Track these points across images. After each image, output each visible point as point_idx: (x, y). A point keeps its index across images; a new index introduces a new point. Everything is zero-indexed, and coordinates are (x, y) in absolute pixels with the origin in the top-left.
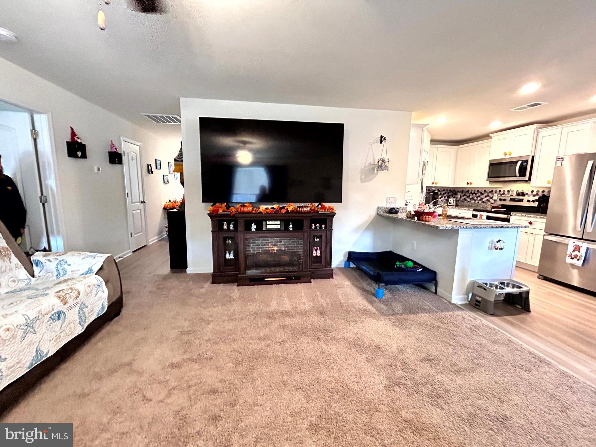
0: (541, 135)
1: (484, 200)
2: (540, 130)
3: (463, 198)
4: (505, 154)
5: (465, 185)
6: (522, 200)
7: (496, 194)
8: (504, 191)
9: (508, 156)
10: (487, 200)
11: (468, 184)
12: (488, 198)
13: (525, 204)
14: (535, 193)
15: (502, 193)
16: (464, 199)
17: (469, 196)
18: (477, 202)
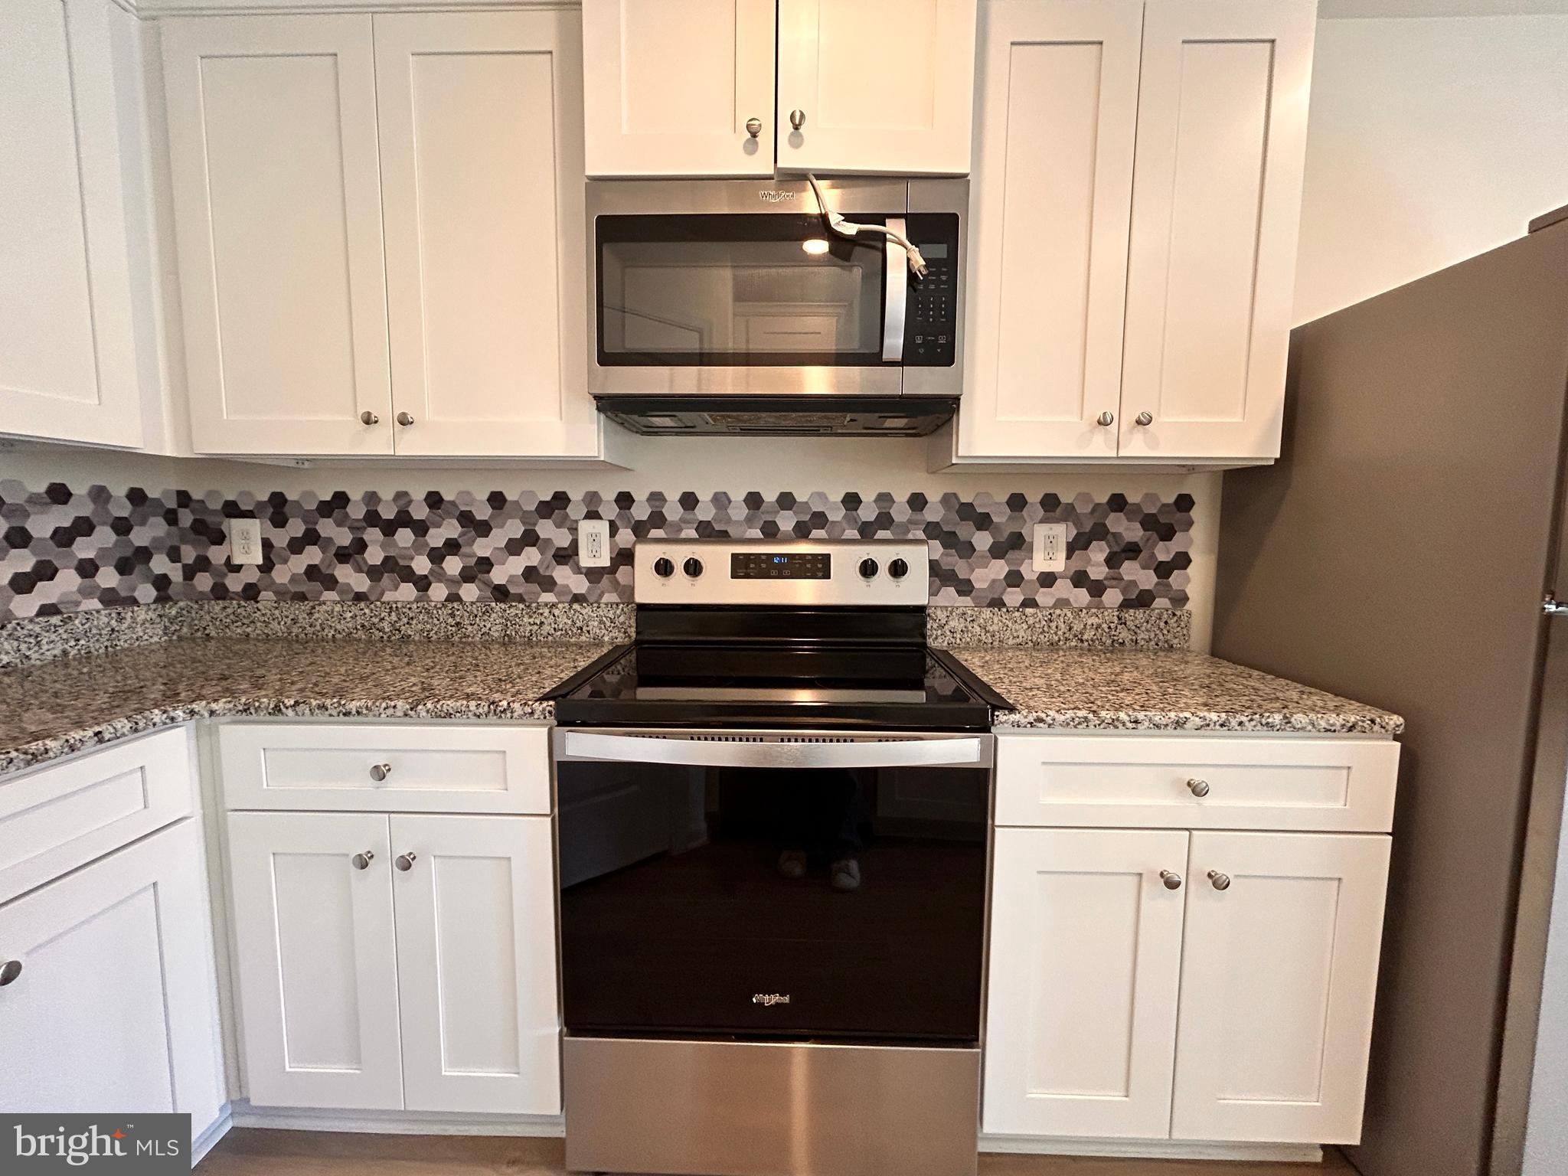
1: (498, 576)
7: (602, 528)
8: (656, 498)
10: (530, 573)
11: (370, 426)
12: (532, 556)
14: (868, 512)
18: (438, 592)
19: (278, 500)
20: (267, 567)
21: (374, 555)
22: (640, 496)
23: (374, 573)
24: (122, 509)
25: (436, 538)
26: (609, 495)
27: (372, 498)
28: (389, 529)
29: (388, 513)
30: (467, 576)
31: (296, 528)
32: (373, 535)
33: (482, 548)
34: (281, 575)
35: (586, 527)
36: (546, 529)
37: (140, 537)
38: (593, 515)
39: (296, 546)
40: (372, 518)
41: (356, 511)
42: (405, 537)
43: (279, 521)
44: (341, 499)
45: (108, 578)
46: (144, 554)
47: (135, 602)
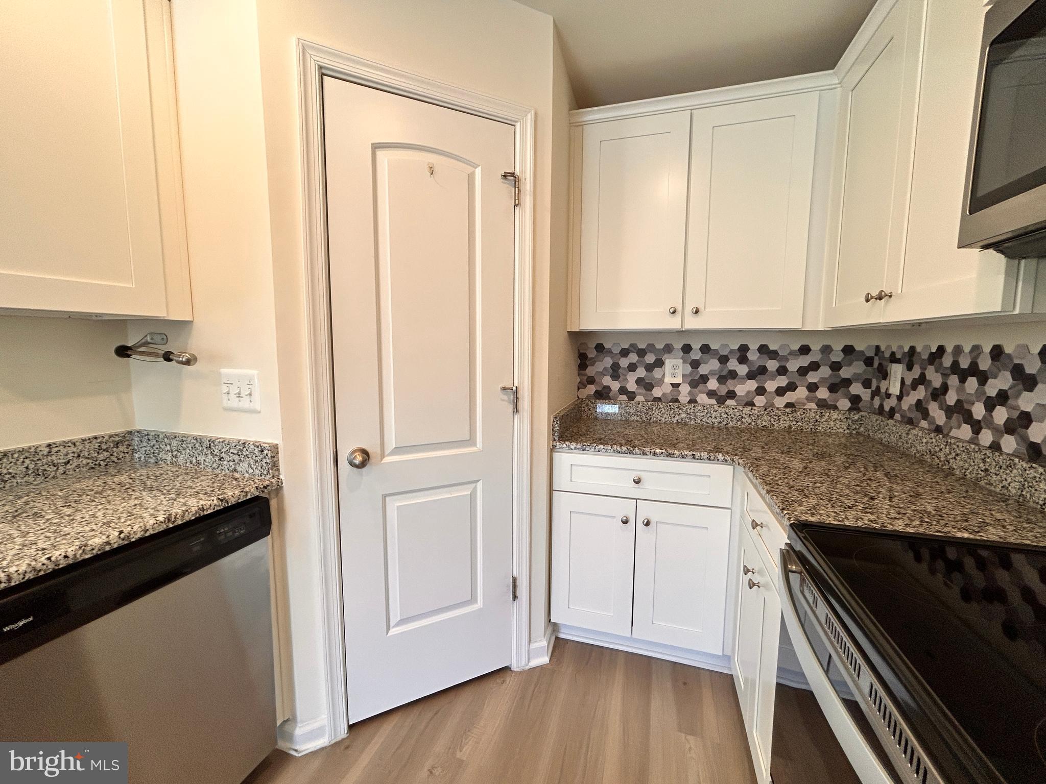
19: (912, 352)
20: (900, 398)
21: (951, 398)
23: (949, 411)
24: (837, 356)
25: (992, 388)
27: (958, 350)
28: (963, 376)
29: (964, 364)
30: (1009, 428)
31: (916, 372)
32: (954, 380)
33: (1026, 402)
34: (905, 404)
37: (845, 373)
39: (915, 385)
40: (955, 365)
41: (947, 361)
42: (972, 383)
43: (910, 368)
44: (941, 351)
45: (823, 393)
46: (847, 382)
47: (835, 408)
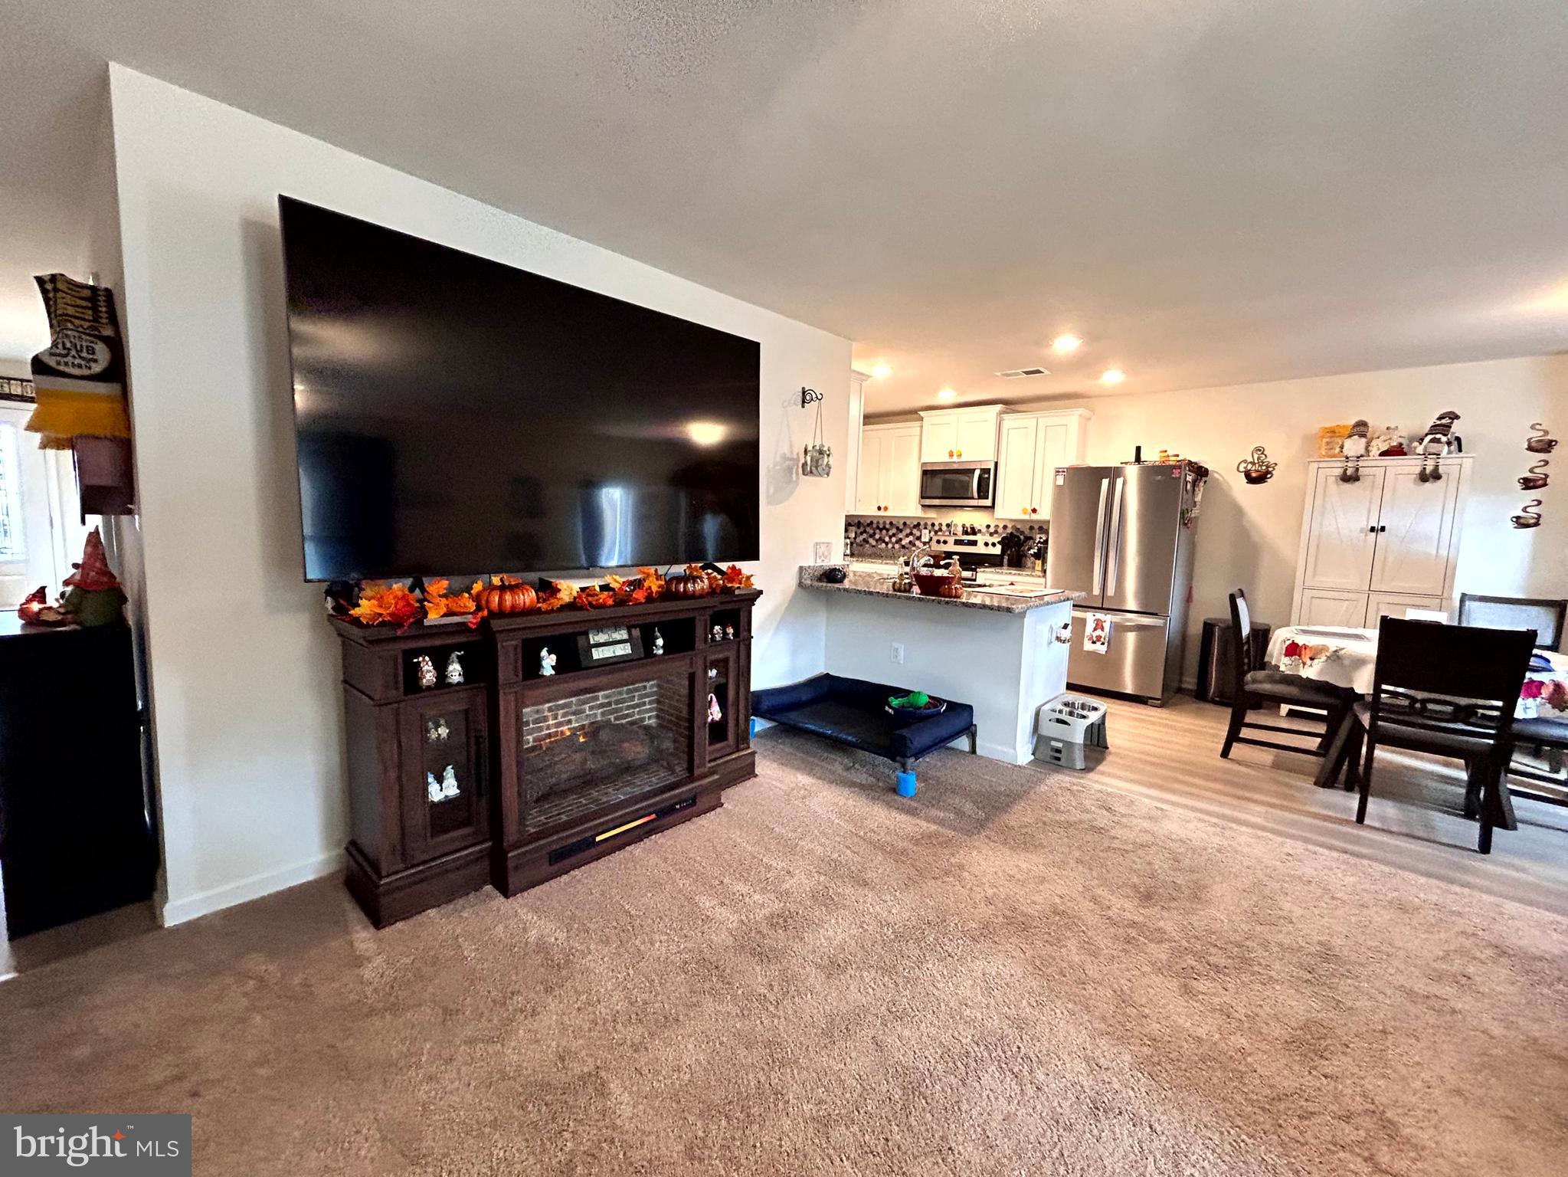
0: (1006, 425)
1: (903, 543)
2: (1005, 416)
3: (861, 538)
4: (951, 455)
5: (874, 512)
6: (974, 543)
7: (927, 531)
8: (941, 524)
9: (955, 459)
10: (910, 542)
11: (879, 508)
12: (911, 538)
13: (980, 549)
14: (992, 530)
15: (937, 528)
16: (864, 539)
17: (875, 534)
18: (890, 546)
19: (859, 522)
20: (855, 538)
21: (877, 536)
22: (937, 524)
23: (877, 541)
25: (891, 533)
26: (929, 523)
27: (878, 523)
28: (881, 530)
29: (881, 527)
30: (897, 542)
31: (862, 529)
32: (878, 531)
33: (900, 536)
34: (858, 540)
35: (924, 531)
36: (915, 531)
38: (926, 528)
39: (862, 533)
40: (878, 527)
41: (875, 526)
42: (884, 532)
43: (859, 528)
44: (872, 523)
